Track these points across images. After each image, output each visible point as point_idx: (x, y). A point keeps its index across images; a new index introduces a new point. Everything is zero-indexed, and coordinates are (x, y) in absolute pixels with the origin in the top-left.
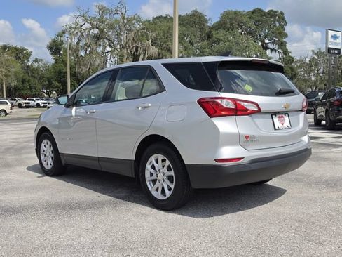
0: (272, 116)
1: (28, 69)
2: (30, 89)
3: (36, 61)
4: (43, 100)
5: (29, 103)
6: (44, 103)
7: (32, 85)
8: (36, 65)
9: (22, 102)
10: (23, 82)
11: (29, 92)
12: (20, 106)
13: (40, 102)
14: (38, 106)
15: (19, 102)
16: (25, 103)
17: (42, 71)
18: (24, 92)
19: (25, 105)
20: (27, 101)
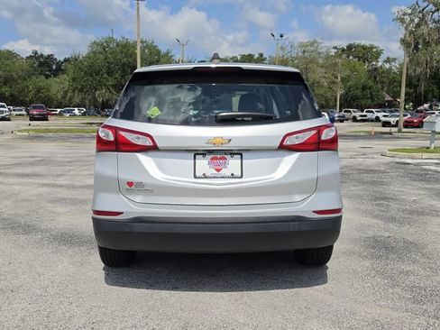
0: (195, 155)
1: (374, 73)
2: (372, 97)
3: (388, 60)
4: (385, 112)
5: (366, 116)
6: (385, 116)
7: (374, 93)
8: (387, 66)
9: (358, 114)
10: (363, 90)
11: (370, 102)
12: (355, 119)
13: (380, 115)
14: (377, 119)
15: (354, 114)
16: (361, 116)
17: (395, 73)
18: (363, 102)
19: (360, 118)
20: (364, 113)
